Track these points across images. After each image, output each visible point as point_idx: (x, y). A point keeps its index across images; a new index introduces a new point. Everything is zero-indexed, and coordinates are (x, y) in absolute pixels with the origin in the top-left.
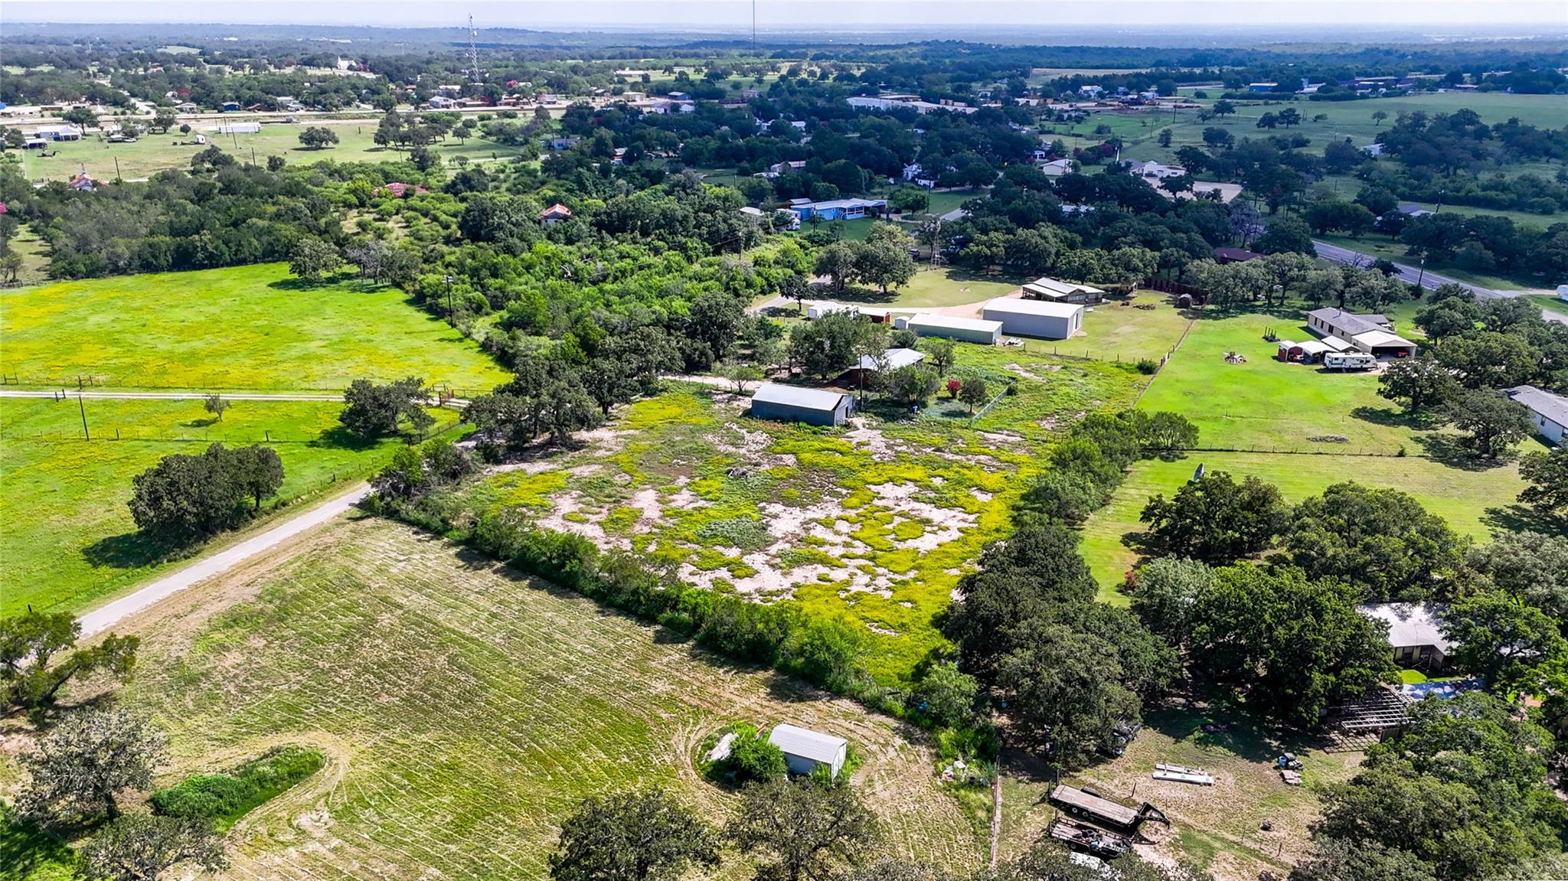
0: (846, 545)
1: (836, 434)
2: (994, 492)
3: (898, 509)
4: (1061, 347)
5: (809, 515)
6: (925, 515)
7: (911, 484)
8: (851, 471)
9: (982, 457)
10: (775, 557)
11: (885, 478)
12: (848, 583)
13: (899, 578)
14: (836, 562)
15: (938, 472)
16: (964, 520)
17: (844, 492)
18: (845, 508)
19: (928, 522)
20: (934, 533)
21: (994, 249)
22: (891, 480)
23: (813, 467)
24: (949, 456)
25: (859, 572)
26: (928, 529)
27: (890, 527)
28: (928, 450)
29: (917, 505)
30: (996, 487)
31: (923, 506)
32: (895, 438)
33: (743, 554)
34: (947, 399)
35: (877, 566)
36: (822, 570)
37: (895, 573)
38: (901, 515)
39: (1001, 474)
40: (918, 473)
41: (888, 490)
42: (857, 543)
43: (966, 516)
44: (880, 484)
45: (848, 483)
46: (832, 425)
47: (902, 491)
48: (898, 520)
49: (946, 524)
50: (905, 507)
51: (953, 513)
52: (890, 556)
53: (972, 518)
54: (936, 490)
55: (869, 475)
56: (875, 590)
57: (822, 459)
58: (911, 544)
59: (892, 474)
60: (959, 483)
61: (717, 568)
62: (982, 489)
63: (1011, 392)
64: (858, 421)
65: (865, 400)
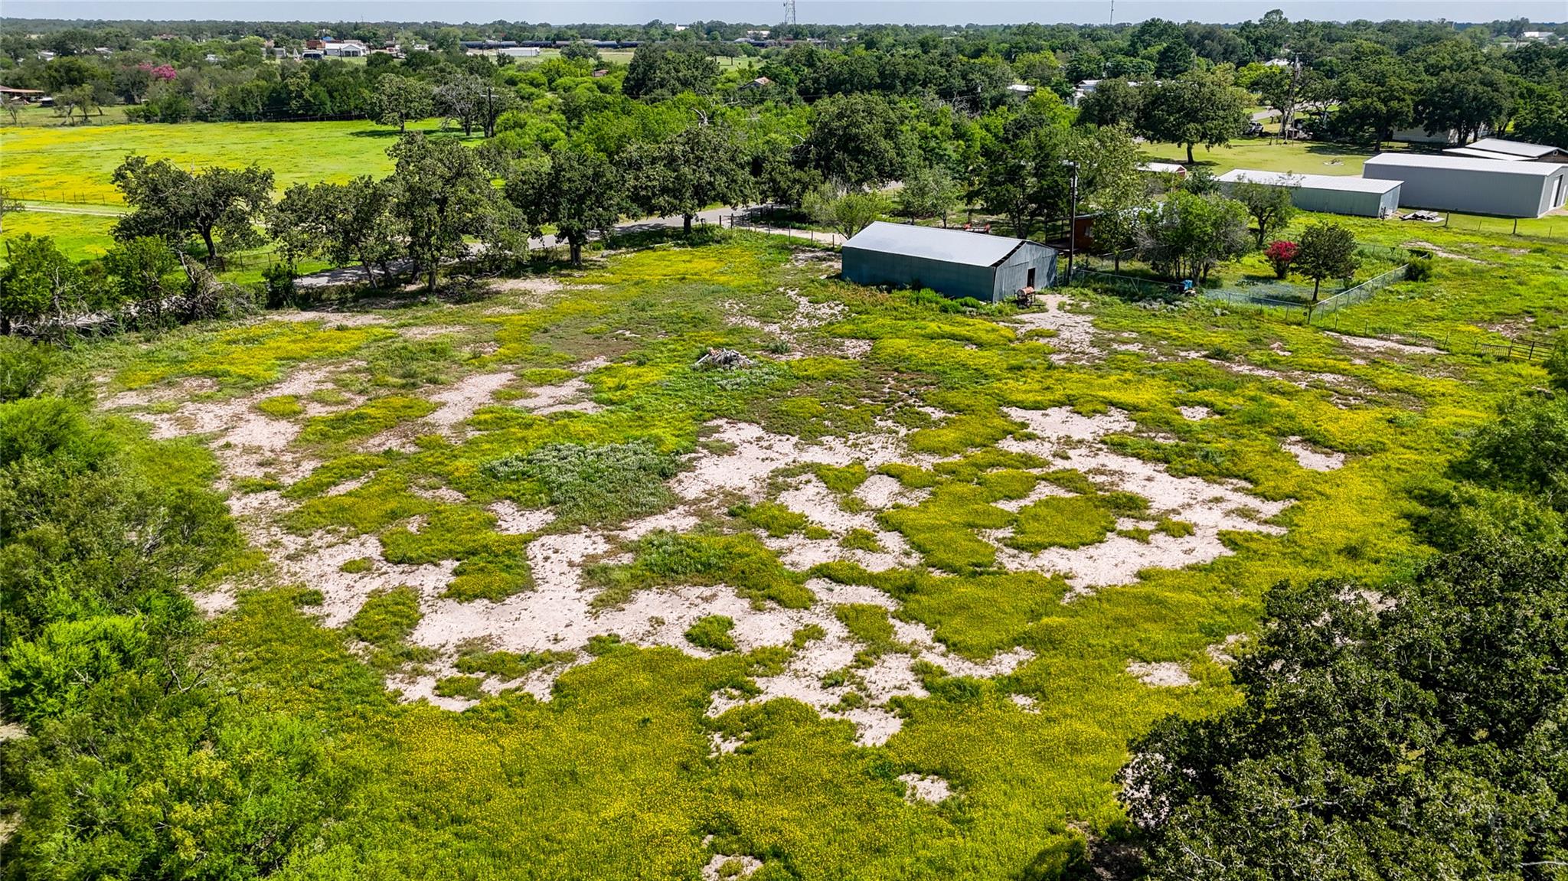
0: (859, 540)
1: (989, 316)
2: (1351, 451)
3: (1060, 464)
4: (1525, 227)
5: (815, 455)
6: (1130, 487)
7: (1117, 414)
8: (981, 375)
9: (1328, 377)
10: (625, 547)
11: (1058, 395)
12: (773, 661)
13: (956, 668)
14: (785, 588)
15: (1200, 395)
16: (1245, 514)
17: (938, 415)
18: (913, 447)
19: (1133, 505)
20: (1141, 537)
21: (1394, 104)
22: (1070, 402)
23: (898, 365)
24: (1245, 369)
25: (835, 629)
26: (1126, 524)
27: (1012, 507)
28: (1193, 355)
29: (1114, 462)
30: (1362, 441)
31: (1133, 465)
32: (1121, 329)
33: (547, 530)
34: (1267, 279)
35: (906, 617)
36: (727, 603)
37: (953, 647)
38: (1056, 480)
39: (1376, 412)
40: (1149, 394)
41: (1054, 423)
42: (892, 541)
43: (1253, 503)
44: (1036, 407)
45: (953, 397)
46: (989, 298)
47: (1083, 428)
48: (1045, 491)
49: (1186, 517)
50: (1079, 462)
51: (1216, 491)
52: (967, 590)
53: (1271, 509)
54: (1184, 432)
55: (1016, 388)
56: (849, 703)
57: (924, 352)
58: (1054, 560)
59: (1073, 389)
60: (1254, 421)
61: (434, 560)
62: (1315, 441)
63: (1414, 274)
64: (1051, 300)
65: (1086, 268)
